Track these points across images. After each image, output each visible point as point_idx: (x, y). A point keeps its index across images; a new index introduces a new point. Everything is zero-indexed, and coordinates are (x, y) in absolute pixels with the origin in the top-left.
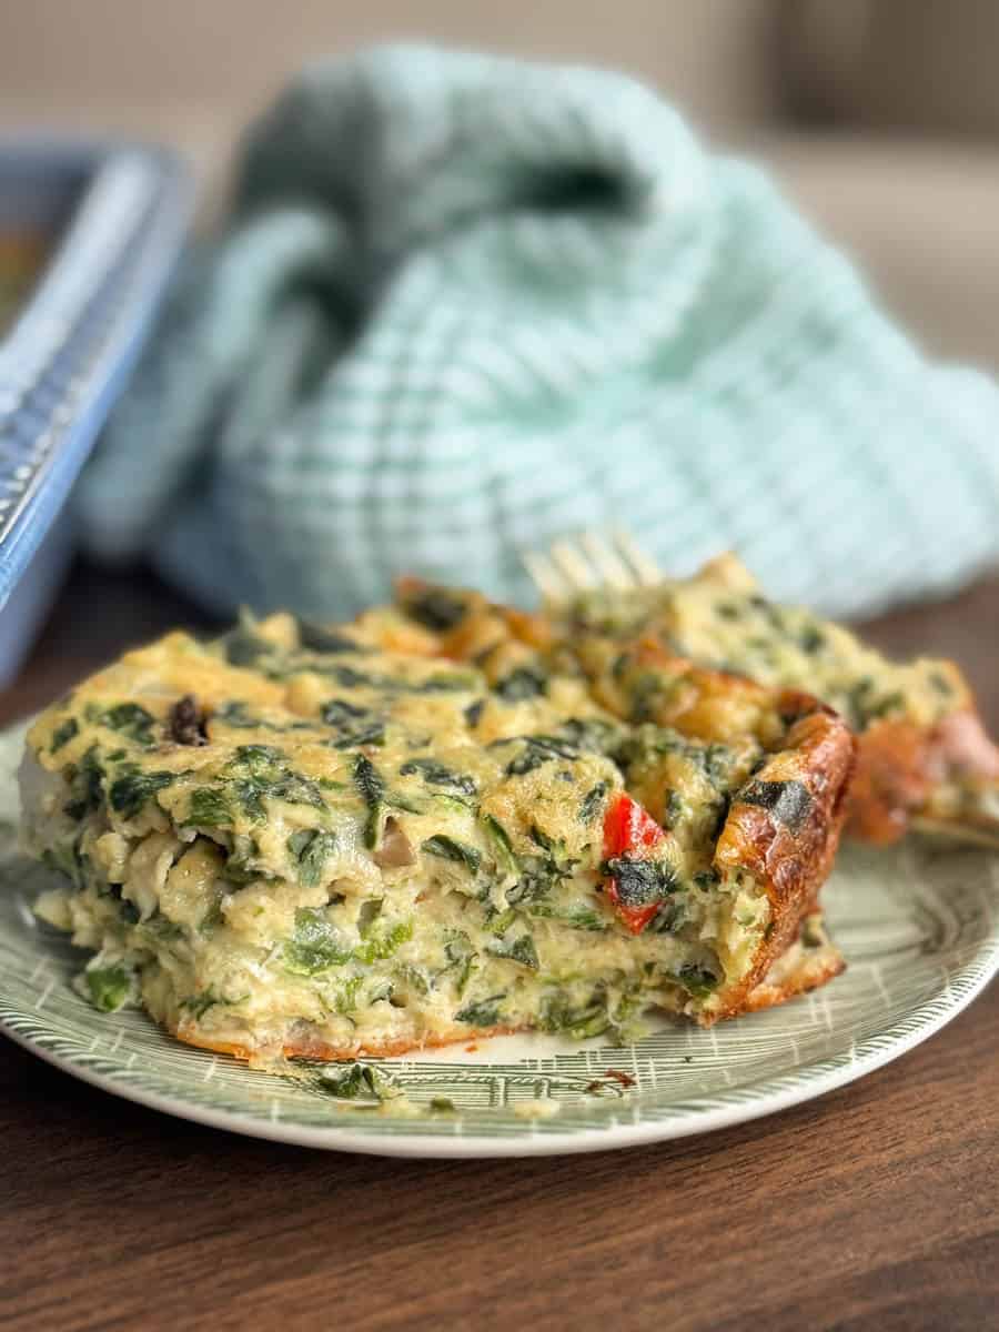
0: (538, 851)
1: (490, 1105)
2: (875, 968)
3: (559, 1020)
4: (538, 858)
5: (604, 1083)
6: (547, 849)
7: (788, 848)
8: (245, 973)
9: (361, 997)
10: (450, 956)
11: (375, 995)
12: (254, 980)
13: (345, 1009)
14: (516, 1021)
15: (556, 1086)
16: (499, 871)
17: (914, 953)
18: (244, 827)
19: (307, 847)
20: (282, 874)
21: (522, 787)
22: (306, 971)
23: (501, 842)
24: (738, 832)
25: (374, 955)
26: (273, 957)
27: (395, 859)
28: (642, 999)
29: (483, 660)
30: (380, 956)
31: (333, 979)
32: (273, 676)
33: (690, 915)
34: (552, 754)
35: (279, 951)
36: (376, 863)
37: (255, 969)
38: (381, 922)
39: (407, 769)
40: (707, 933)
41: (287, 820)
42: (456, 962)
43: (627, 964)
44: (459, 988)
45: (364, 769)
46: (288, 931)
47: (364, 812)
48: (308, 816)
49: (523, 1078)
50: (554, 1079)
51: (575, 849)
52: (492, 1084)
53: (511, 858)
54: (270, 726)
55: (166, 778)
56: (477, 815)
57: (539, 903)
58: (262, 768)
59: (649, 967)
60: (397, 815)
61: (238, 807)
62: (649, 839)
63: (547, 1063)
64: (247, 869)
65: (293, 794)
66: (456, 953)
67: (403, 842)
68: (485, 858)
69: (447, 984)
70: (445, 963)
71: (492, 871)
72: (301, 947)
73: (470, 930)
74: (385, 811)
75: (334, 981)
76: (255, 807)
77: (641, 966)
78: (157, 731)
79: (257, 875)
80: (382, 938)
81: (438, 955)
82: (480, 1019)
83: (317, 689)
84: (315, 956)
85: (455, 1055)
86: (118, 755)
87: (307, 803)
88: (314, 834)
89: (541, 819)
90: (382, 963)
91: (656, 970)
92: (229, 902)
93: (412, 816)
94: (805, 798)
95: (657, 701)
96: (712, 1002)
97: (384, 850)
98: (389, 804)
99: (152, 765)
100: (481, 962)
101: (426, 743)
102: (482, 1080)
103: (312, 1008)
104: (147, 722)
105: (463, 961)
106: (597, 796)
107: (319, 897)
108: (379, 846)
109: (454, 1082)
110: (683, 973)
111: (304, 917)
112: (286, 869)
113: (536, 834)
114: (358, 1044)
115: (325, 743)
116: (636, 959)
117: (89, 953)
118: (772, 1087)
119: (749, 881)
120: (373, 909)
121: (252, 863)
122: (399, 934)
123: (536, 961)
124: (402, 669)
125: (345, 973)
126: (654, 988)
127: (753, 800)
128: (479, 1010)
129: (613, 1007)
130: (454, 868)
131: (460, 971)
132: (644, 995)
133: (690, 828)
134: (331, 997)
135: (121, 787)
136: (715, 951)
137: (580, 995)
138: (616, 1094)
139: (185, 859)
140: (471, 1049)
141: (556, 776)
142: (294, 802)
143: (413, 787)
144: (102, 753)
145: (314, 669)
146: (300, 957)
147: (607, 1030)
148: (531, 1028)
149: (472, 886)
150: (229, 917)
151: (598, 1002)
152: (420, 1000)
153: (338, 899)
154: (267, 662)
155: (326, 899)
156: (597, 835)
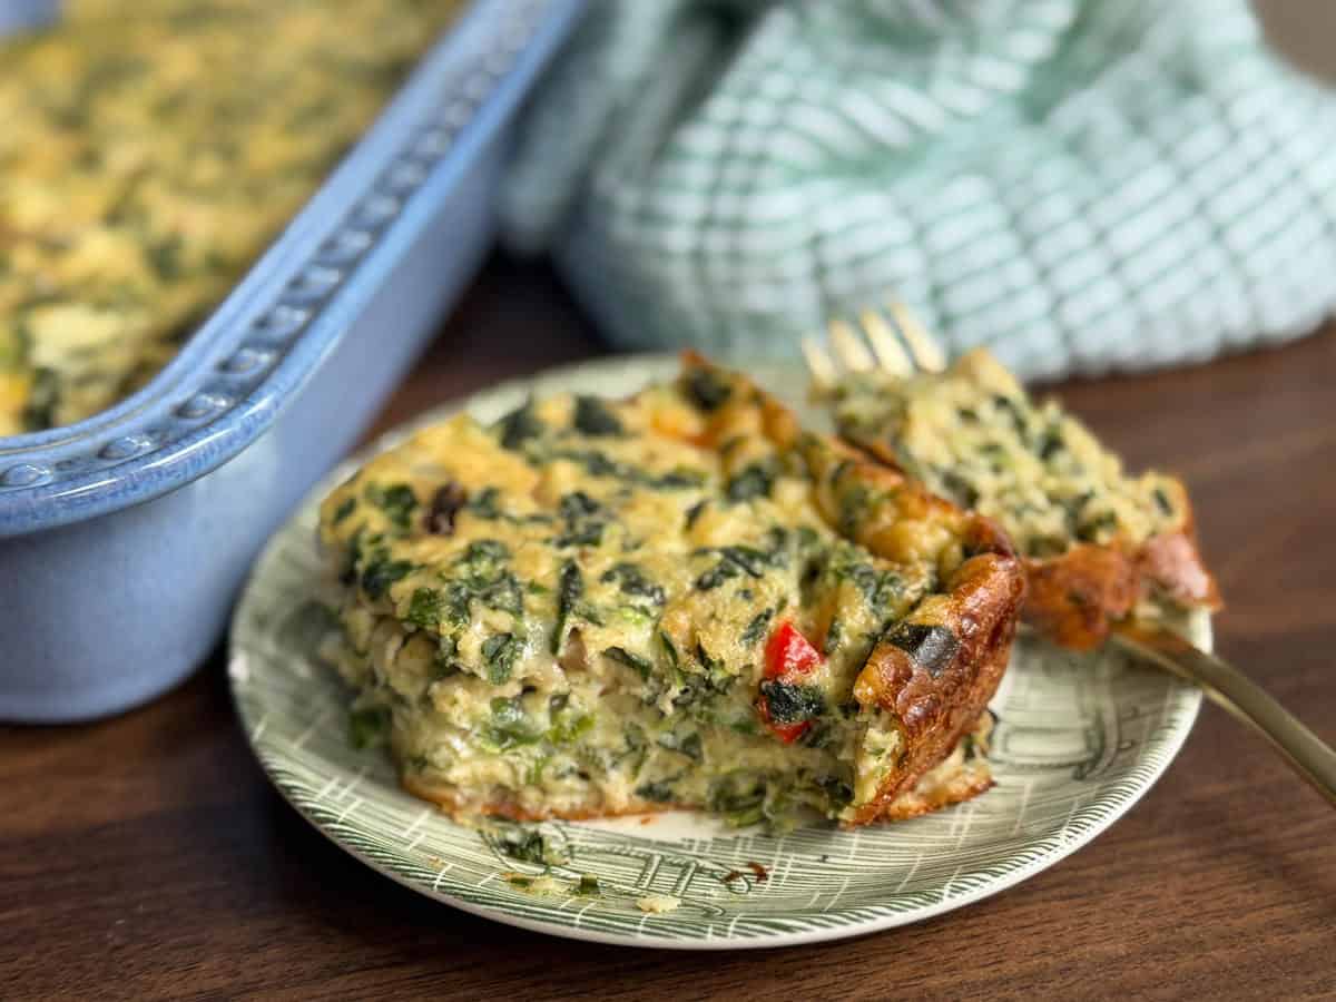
0: (699, 669)
1: (636, 886)
2: (1029, 782)
3: (725, 803)
4: (699, 675)
5: (742, 874)
6: (707, 668)
7: (923, 689)
8: (448, 745)
9: (548, 772)
10: (629, 742)
11: (560, 771)
12: (456, 753)
13: (535, 780)
14: (688, 800)
15: (700, 870)
16: (666, 681)
17: (1069, 773)
18: (447, 629)
19: (500, 650)
20: (476, 671)
21: (701, 604)
22: (497, 751)
23: (670, 659)
24: (877, 673)
25: (558, 740)
26: (472, 736)
27: (574, 665)
28: (794, 798)
29: (726, 450)
30: (564, 740)
31: (524, 755)
32: (534, 462)
33: (835, 736)
34: (740, 570)
35: (477, 730)
36: (561, 666)
37: (457, 743)
38: (567, 711)
39: (608, 577)
40: (844, 756)
41: (486, 624)
42: (634, 749)
43: (783, 766)
44: (636, 769)
45: (571, 573)
46: (486, 714)
47: (554, 619)
48: (504, 621)
49: (676, 858)
50: (702, 863)
51: (734, 668)
52: (648, 860)
53: (676, 672)
54: (510, 519)
55: (404, 568)
56: (655, 628)
57: (705, 708)
58: (483, 567)
59: (801, 772)
60: (581, 626)
61: (446, 610)
62: (805, 665)
63: (703, 844)
64: (447, 665)
65: (497, 600)
66: (634, 742)
67: (581, 651)
68: (655, 667)
69: (626, 766)
70: (625, 749)
71: (660, 679)
72: (496, 729)
73: (644, 725)
74: (571, 621)
75: (526, 758)
76: (462, 610)
77: (795, 769)
78: (417, 516)
79: (455, 670)
80: (567, 724)
81: (619, 742)
82: (656, 797)
83: (567, 478)
84: (510, 736)
85: (630, 827)
86: (377, 539)
87: (506, 609)
88: (509, 637)
89: (706, 641)
90: (568, 746)
91: (805, 777)
92: (436, 687)
93: (596, 628)
94: (951, 641)
95: (861, 514)
96: (846, 815)
97: (567, 655)
98: (578, 614)
99: (401, 552)
100: (654, 754)
101: (637, 546)
102: (641, 855)
103: (504, 775)
104: (412, 504)
105: (640, 749)
106: (762, 620)
107: (512, 689)
108: (562, 652)
109: (618, 854)
110: (827, 784)
111: (499, 704)
112: (479, 667)
113: (700, 654)
114: (546, 808)
115: (547, 541)
116: (792, 763)
117: (356, 692)
118: (860, 915)
119: (885, 716)
120: (562, 700)
121: (451, 660)
122: (582, 722)
123: (701, 754)
124: (652, 457)
125: (536, 751)
126: (807, 790)
127: (898, 642)
128: (655, 788)
129: (768, 802)
130: (628, 674)
131: (635, 756)
132: (796, 794)
133: (846, 654)
134: (522, 770)
135: (372, 571)
136: (852, 770)
137: (744, 787)
138: (746, 888)
139: (411, 643)
140: (644, 822)
141: (737, 592)
142: (494, 608)
143: (605, 596)
144: (366, 536)
145: (571, 456)
146: (494, 737)
147: (763, 820)
148: (697, 808)
149: (644, 692)
150: (435, 700)
151: (759, 791)
152: (601, 777)
153: (529, 689)
154: (533, 446)
155: (517, 690)
156: (757, 657)
